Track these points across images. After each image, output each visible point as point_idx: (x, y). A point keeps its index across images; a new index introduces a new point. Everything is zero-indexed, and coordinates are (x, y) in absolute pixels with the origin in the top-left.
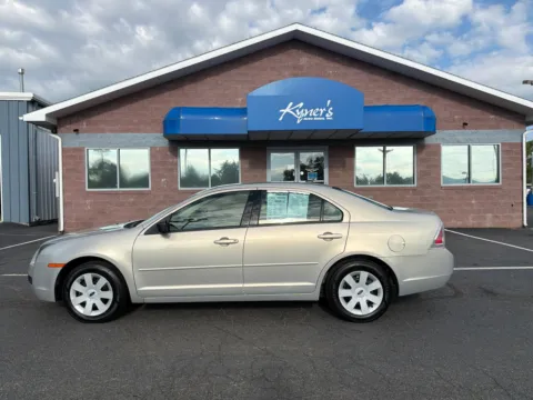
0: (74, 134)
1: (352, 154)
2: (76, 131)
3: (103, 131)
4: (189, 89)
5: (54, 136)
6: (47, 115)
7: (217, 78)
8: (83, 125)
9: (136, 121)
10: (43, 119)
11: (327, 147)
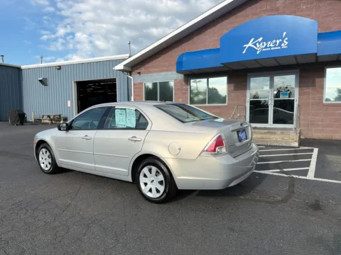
0: (138, 75)
1: (323, 75)
2: (139, 73)
3: (150, 72)
4: (196, 39)
5: (130, 77)
6: (124, 66)
7: (214, 28)
8: (142, 70)
9: (167, 64)
10: (122, 68)
11: (298, 71)
